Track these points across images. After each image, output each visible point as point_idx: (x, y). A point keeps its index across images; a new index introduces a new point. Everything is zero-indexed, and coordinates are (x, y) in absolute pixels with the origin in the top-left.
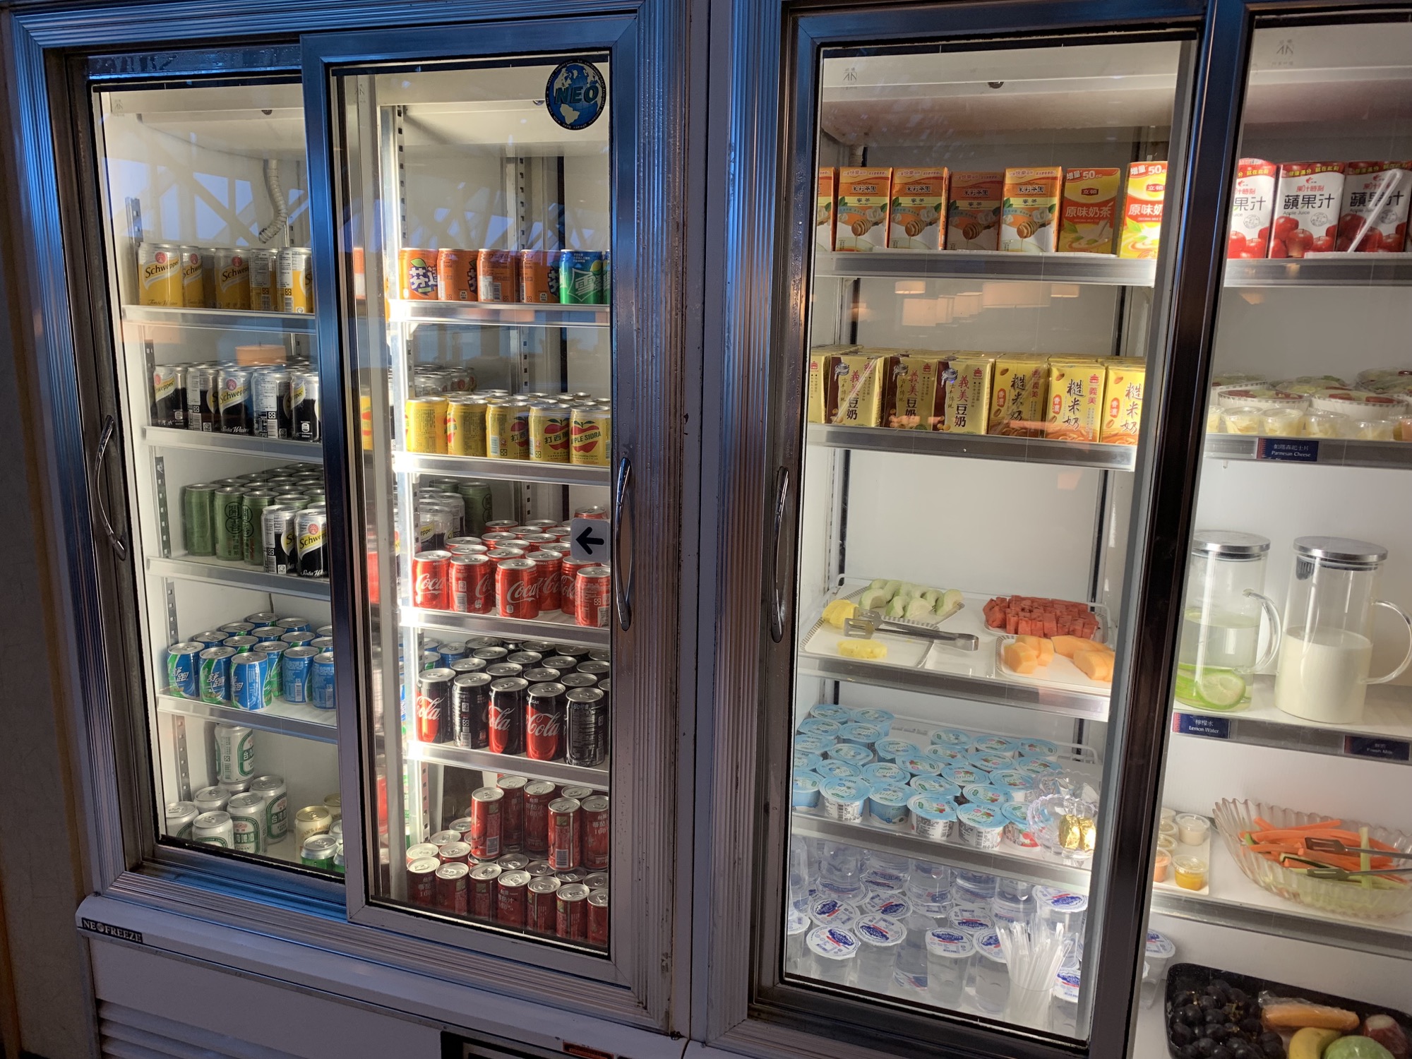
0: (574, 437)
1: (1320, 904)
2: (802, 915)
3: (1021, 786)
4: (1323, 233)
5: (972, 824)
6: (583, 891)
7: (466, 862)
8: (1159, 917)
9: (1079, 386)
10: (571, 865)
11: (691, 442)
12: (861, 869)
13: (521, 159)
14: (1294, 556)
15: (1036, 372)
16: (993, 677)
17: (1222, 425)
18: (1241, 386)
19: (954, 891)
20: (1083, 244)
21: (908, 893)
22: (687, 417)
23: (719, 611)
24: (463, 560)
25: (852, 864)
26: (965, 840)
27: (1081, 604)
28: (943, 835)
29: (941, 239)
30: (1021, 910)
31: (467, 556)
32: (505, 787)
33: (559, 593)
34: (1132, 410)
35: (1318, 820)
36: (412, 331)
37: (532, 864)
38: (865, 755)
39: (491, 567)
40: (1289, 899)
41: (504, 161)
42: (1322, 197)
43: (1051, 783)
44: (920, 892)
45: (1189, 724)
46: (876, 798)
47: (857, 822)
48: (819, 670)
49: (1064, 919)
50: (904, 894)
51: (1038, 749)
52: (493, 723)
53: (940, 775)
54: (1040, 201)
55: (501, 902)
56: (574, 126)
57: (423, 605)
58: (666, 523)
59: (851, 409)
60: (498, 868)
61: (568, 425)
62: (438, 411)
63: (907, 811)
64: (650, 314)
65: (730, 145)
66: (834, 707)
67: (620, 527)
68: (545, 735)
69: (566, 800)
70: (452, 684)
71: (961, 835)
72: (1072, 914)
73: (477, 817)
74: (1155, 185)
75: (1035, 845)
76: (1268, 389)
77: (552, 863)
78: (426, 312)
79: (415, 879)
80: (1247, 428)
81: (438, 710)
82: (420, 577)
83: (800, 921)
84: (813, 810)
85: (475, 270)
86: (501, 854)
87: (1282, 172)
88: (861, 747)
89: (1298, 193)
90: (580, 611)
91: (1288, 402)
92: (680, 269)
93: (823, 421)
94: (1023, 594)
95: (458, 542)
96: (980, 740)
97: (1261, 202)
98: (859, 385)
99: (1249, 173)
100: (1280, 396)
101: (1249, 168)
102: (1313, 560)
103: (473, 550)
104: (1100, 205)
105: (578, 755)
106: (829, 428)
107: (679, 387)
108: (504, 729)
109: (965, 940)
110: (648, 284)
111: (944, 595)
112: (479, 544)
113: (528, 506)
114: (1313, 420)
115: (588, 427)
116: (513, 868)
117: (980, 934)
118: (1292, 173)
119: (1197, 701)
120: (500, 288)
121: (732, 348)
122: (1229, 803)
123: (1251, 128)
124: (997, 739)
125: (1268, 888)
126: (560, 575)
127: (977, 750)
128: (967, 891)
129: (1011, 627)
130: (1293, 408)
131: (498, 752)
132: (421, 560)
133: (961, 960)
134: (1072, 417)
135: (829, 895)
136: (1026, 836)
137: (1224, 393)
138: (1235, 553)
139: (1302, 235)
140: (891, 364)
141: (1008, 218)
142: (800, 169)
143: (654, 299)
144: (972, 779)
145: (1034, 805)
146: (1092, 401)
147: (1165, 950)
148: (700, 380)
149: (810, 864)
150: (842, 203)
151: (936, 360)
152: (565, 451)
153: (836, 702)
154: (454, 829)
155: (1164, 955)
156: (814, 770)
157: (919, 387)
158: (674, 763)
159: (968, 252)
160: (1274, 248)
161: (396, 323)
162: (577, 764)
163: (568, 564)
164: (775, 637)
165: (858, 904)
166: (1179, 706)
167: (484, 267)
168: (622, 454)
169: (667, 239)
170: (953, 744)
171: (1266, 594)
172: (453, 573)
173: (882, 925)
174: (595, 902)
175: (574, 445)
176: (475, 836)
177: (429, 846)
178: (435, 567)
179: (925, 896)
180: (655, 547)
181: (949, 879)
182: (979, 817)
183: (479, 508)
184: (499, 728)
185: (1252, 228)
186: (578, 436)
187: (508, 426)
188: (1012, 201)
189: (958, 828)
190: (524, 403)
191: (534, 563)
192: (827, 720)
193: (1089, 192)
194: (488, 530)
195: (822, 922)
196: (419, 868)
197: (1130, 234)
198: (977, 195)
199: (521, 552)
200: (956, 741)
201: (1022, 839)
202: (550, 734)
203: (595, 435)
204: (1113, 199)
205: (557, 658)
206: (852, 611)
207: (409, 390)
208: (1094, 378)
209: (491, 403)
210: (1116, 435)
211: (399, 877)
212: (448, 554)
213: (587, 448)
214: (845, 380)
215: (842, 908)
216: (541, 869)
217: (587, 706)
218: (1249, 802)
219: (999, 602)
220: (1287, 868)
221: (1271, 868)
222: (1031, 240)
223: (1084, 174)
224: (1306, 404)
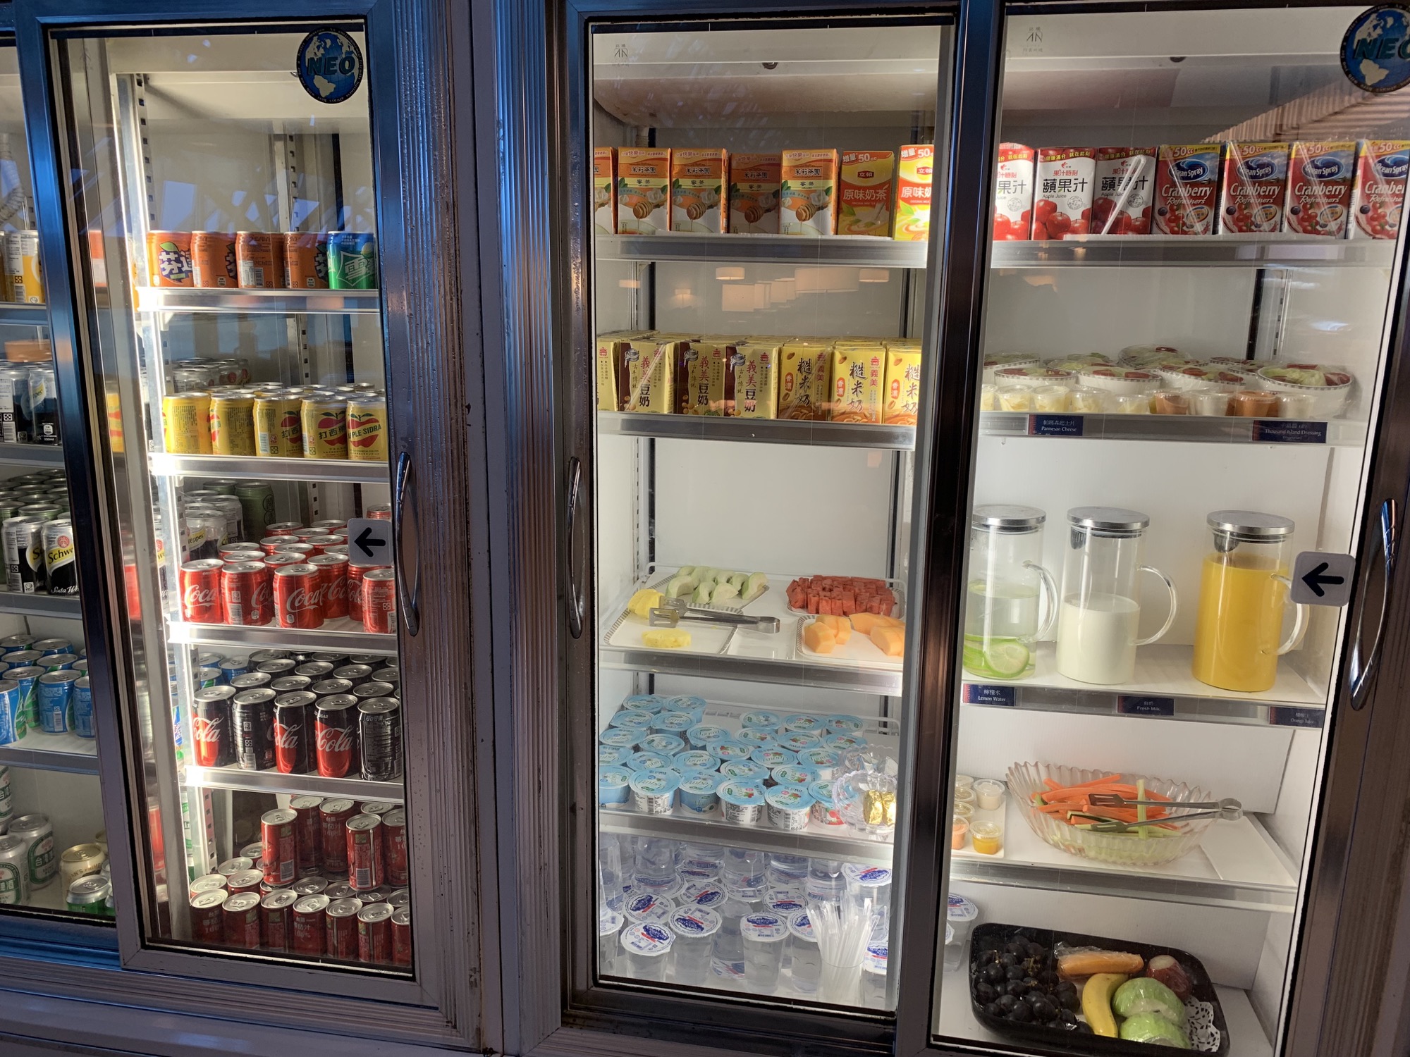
0: (351, 431)
1: (1103, 856)
2: (615, 914)
3: (828, 764)
4: (1079, 216)
5: (779, 806)
6: (387, 910)
7: (259, 892)
8: (958, 883)
9: (861, 368)
10: (374, 883)
11: (474, 435)
12: (677, 859)
13: (291, 137)
14: (1069, 526)
15: (820, 356)
16: (794, 659)
17: (996, 404)
18: (1015, 365)
19: (768, 873)
20: (861, 226)
21: (724, 880)
22: (469, 407)
23: (513, 609)
24: (236, 569)
25: (666, 855)
26: (773, 823)
27: (878, 580)
28: (752, 820)
29: (723, 222)
30: (833, 887)
31: (241, 564)
32: (298, 807)
33: (346, 599)
34: (911, 391)
35: (1101, 775)
36: (167, 320)
37: (331, 886)
38: (677, 744)
39: (268, 575)
40: (1075, 854)
41: (272, 138)
42: (1076, 182)
43: (855, 759)
44: (735, 878)
45: (979, 694)
46: (686, 788)
47: (668, 814)
48: (625, 663)
49: (872, 892)
50: (720, 881)
51: (844, 726)
52: (280, 741)
53: (750, 759)
54: (818, 184)
55: (297, 929)
56: (330, 99)
57: (193, 618)
58: (452, 520)
59: (643, 396)
60: (294, 894)
61: (344, 419)
62: (200, 407)
63: (716, 799)
64: (422, 298)
65: (498, 122)
66: (649, 698)
67: (401, 526)
68: (337, 750)
69: (366, 816)
70: (232, 703)
71: (770, 818)
72: (880, 888)
73: (269, 842)
74: (924, 168)
75: (840, 823)
76: (1040, 367)
77: (353, 883)
78: (183, 300)
79: (200, 914)
80: (1019, 406)
81: (218, 731)
82: (188, 589)
83: (613, 920)
84: (622, 806)
85: (234, 254)
86: (297, 878)
87: (1040, 157)
88: (674, 737)
89: (1055, 178)
90: (369, 617)
91: (1057, 379)
92: (452, 251)
93: (616, 409)
94: (824, 574)
95: (233, 549)
96: (789, 720)
97: (1022, 185)
98: (650, 371)
99: (1010, 157)
100: (1050, 373)
101: (1010, 153)
102: (1084, 529)
103: (249, 557)
104: (876, 188)
105: (374, 769)
106: (622, 416)
107: (459, 376)
108: (292, 747)
109: (779, 923)
110: (418, 266)
111: (748, 578)
112: (256, 550)
113: (315, 506)
114: (1078, 396)
115: (367, 420)
116: (311, 892)
117: (794, 915)
118: (1048, 158)
119: (985, 670)
120: (262, 273)
121: (512, 334)
122: (1021, 766)
123: (1008, 114)
124: (805, 718)
125: (1056, 846)
126: (346, 580)
127: (787, 730)
128: (782, 872)
129: (812, 607)
130: (1059, 385)
131: (287, 771)
132: (188, 571)
133: (774, 943)
134: (856, 399)
135: (645, 890)
136: (833, 814)
137: (1000, 371)
138: (1014, 526)
139: (1060, 218)
140: (681, 349)
141: (787, 201)
142: (574, 149)
143: (426, 283)
144: (781, 760)
145: (838, 783)
146: (874, 383)
147: (968, 913)
148: (481, 369)
149: (624, 859)
150: (622, 185)
151: (725, 345)
152: (343, 446)
153: (651, 691)
154: (246, 856)
155: (968, 918)
156: (625, 765)
157: (710, 373)
158: (473, 771)
159: (749, 235)
160: (1036, 230)
161: (147, 313)
162: (373, 779)
163: (354, 567)
164: (574, 634)
165: (673, 896)
166: (968, 677)
167: (243, 250)
168: (400, 449)
169: (437, 220)
170: (763, 726)
171: (1044, 565)
172: (226, 583)
173: (697, 916)
174: (400, 921)
175: (352, 439)
176: (267, 862)
177: (217, 876)
178: (206, 577)
179: (740, 882)
180: (441, 545)
181: (763, 862)
182: (786, 798)
183: (259, 511)
184: (286, 746)
185: (1016, 211)
186: (356, 430)
187: (278, 421)
188: (790, 183)
189: (766, 812)
190: (297, 396)
191: (316, 568)
192: (639, 711)
193: (865, 175)
194: (269, 534)
195: (637, 918)
196: (204, 902)
197: (903, 217)
198: (756, 178)
199: (303, 556)
200: (766, 723)
201: (829, 818)
202: (342, 749)
203: (375, 428)
204: (889, 182)
205: (351, 666)
206: (658, 600)
207: (166, 385)
208: (875, 361)
209: (258, 398)
210: (897, 416)
211: (182, 915)
212: (220, 562)
213: (367, 442)
214: (635, 367)
215: (657, 903)
216: (341, 890)
217: (381, 717)
218: (1039, 764)
219: (800, 583)
220: (1073, 825)
221: (1059, 827)
222: (809, 223)
223: (860, 157)
224: (1073, 381)
